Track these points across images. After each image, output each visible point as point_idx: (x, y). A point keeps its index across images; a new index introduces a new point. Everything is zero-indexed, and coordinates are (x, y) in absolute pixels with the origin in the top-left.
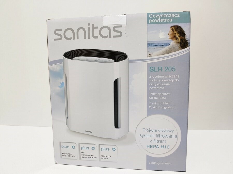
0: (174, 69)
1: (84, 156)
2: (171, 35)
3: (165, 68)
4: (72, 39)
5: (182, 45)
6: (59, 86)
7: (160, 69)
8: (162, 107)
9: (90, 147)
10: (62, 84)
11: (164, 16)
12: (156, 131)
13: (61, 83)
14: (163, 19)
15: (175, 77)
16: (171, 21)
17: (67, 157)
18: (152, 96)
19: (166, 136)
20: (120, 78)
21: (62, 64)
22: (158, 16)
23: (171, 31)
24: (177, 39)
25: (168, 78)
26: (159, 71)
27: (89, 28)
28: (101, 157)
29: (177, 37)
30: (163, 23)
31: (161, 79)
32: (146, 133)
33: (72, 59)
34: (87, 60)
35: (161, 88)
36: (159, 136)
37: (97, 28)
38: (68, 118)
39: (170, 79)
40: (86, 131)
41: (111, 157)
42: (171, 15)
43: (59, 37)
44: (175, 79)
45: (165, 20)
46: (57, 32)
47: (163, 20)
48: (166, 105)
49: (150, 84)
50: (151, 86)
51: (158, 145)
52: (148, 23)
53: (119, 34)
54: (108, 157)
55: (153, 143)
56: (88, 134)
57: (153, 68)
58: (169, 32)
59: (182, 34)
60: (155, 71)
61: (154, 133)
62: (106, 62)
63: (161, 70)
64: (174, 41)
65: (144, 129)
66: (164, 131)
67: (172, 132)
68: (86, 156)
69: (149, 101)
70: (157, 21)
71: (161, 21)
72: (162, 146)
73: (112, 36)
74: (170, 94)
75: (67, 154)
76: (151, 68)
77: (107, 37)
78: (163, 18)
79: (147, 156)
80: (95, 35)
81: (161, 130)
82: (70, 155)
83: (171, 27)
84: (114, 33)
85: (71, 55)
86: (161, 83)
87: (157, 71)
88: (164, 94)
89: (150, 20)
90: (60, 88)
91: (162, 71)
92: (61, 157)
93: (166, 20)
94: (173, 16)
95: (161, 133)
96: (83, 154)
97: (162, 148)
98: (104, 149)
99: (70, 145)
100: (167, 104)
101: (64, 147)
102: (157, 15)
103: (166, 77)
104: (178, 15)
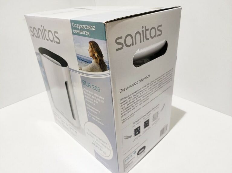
0: (99, 90)
2: (91, 52)
3: (93, 86)
4: (37, 37)
5: (101, 67)
8: (96, 120)
11: (82, 26)
14: (82, 31)
16: (89, 35)
18: (88, 106)
19: (103, 144)
20: (67, 81)
22: (78, 26)
23: (90, 47)
24: (96, 58)
27: (42, 30)
31: (91, 94)
33: (42, 54)
35: (92, 103)
37: (46, 30)
39: (98, 98)
43: (33, 34)
44: (101, 99)
46: (31, 29)
50: (86, 98)
52: (73, 33)
53: (58, 41)
59: (100, 53)
64: (94, 60)
70: (79, 32)
72: (101, 149)
73: (55, 42)
74: (99, 112)
77: (53, 41)
80: (47, 38)
83: (90, 42)
84: (55, 39)
88: (95, 109)
93: (85, 33)
94: (90, 28)
100: (99, 119)
104: (93, 28)
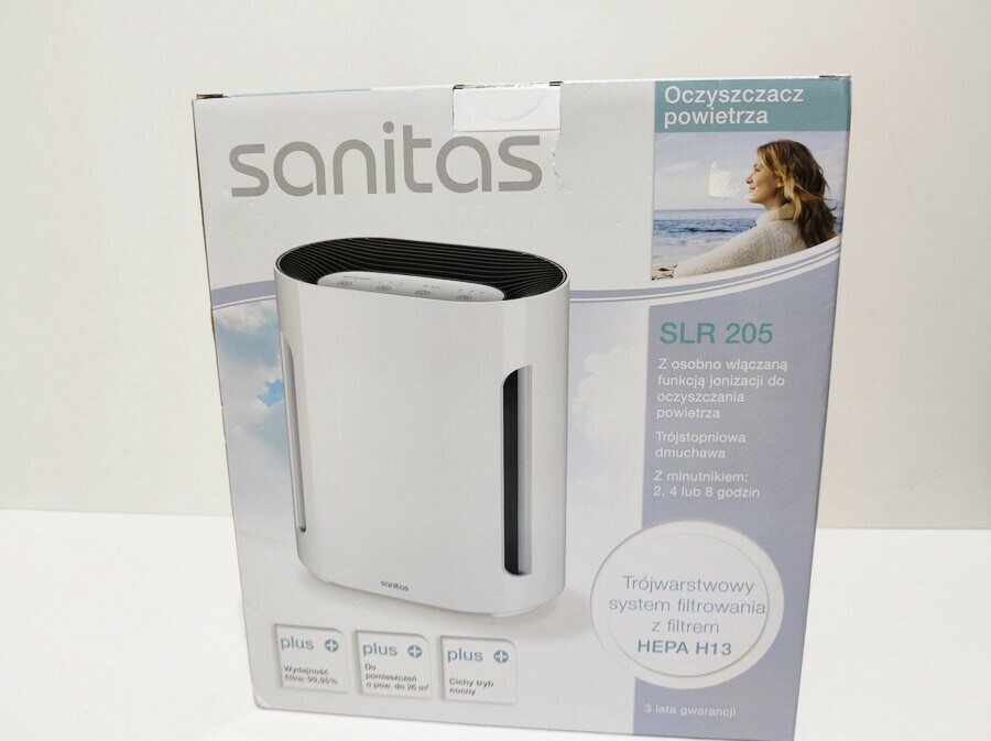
0: (767, 331)
1: (378, 681)
2: (759, 184)
3: (728, 329)
4: (312, 191)
5: (807, 230)
6: (261, 397)
7: (704, 334)
8: (709, 491)
9: (402, 644)
10: (275, 388)
11: (731, 95)
12: (678, 586)
13: (268, 384)
14: (727, 111)
15: (769, 366)
16: (765, 121)
17: (306, 684)
18: (668, 445)
19: (722, 608)
20: (529, 368)
21: (269, 304)
22: (705, 97)
23: (762, 166)
24: (787, 201)
25: (739, 373)
26: (699, 341)
27: (389, 145)
28: (448, 686)
29: (789, 192)
30: (727, 127)
31: (706, 374)
32: (636, 594)
33: (313, 280)
34: (383, 289)
35: (705, 414)
36: (690, 606)
37: (426, 143)
38: (304, 530)
39: (750, 374)
40: (383, 584)
41: (489, 684)
42: (763, 91)
43: (254, 182)
44: (767, 374)
45: (735, 116)
46: (244, 159)
47: (729, 115)
48: (725, 485)
49: (661, 397)
50: (665, 406)
51: (683, 643)
52: (659, 127)
53: (526, 176)
54: (475, 683)
55: (664, 635)
56: (393, 595)
57: (675, 327)
58: (753, 170)
59: (811, 179)
60: (682, 341)
61: (672, 597)
62: (465, 298)
63: (708, 337)
64: (775, 211)
65: (631, 580)
66: (710, 587)
67: (745, 589)
68: (385, 682)
69: (651, 465)
70: (700, 118)
71: (720, 117)
72: (702, 645)
73: (495, 186)
74: (743, 439)
75: (305, 671)
76: (668, 328)
77: (471, 187)
78: (726, 107)
79: (640, 684)
80: (419, 178)
81: (702, 585)
82: (319, 676)
83: (763, 149)
84: (502, 172)
85: (308, 263)
86: (707, 390)
87: (693, 342)
88: (718, 438)
89: (667, 115)
90: (265, 407)
91: (712, 341)
92: (281, 684)
93: (743, 117)
94: (775, 96)
95: (700, 596)
96: (371, 672)
97: (702, 651)
98: (460, 655)
99: (319, 639)
100: (728, 478)
101: (292, 643)
102: (703, 92)
103: (730, 365)
104: (796, 93)
